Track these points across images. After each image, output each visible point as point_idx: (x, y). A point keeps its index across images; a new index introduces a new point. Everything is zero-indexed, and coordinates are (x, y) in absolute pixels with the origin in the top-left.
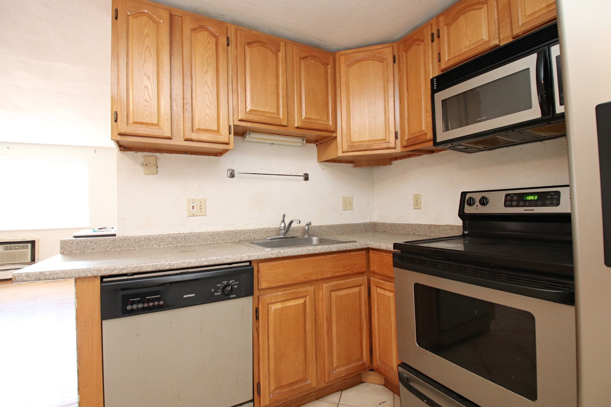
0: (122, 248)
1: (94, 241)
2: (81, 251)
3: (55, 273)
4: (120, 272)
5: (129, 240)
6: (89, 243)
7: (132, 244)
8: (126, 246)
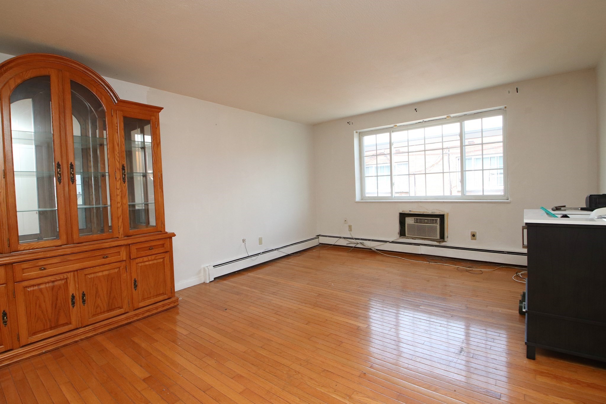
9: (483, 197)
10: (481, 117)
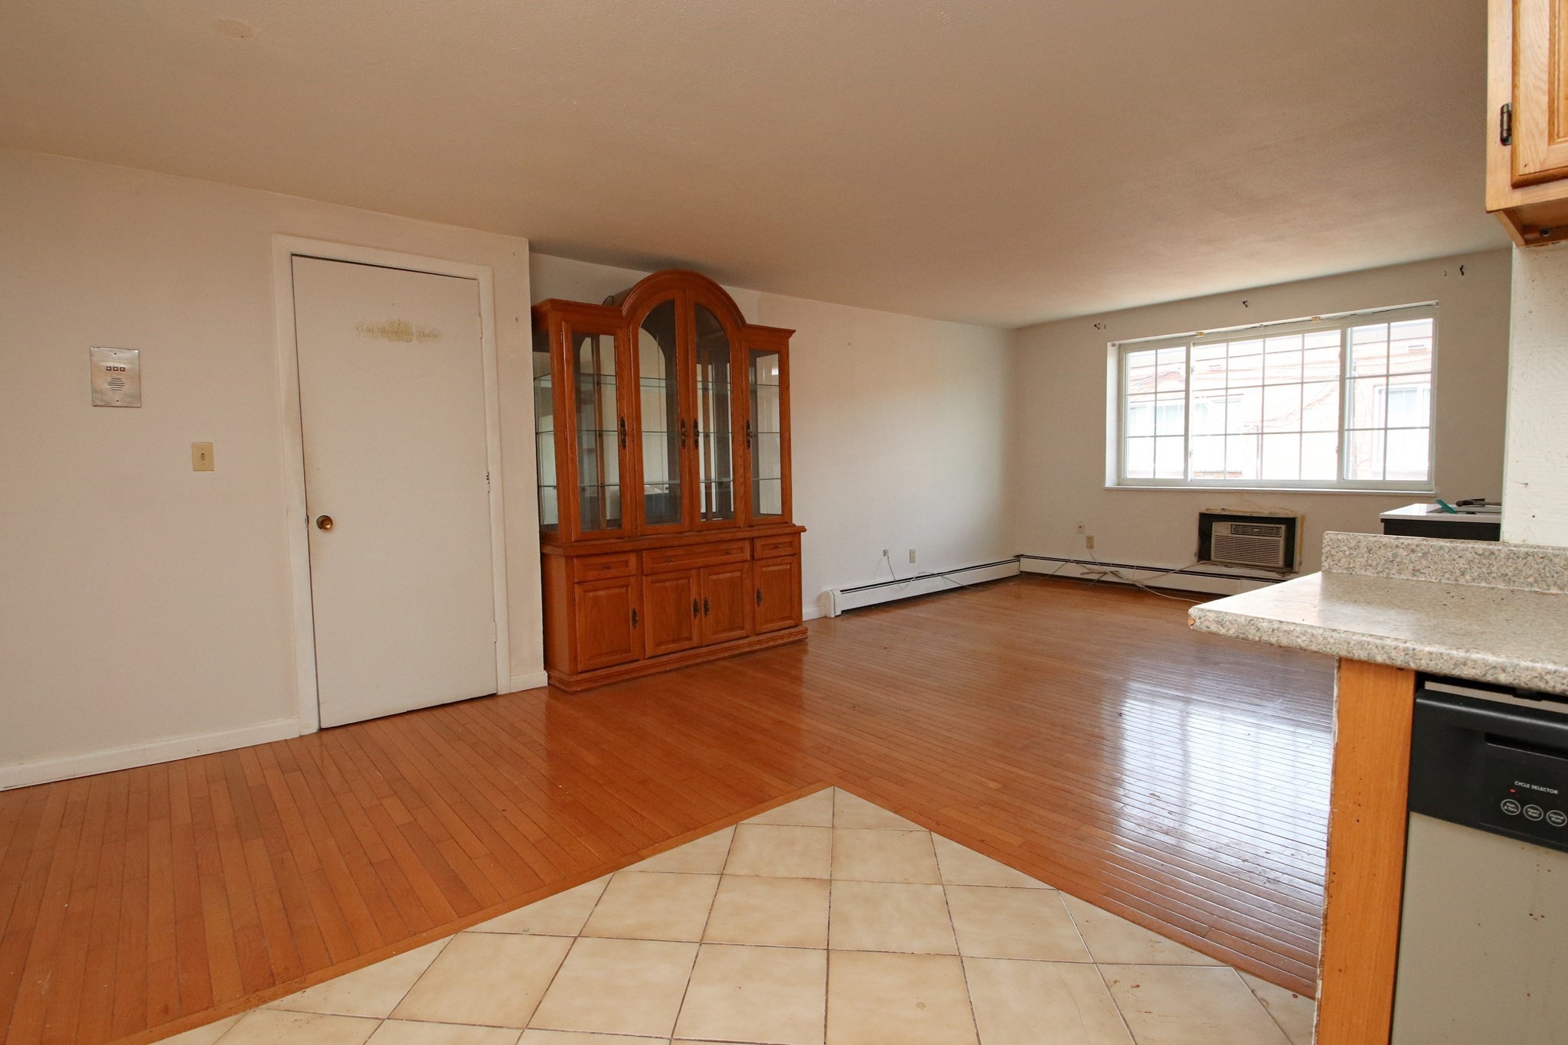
0: (1514, 582)
1: (1418, 548)
2: (1378, 573)
3: (1285, 631)
4: (1484, 675)
5: (1546, 562)
6: (1403, 553)
7: (1556, 575)
8: (1531, 580)
9: (1384, 483)
10: (1389, 321)
